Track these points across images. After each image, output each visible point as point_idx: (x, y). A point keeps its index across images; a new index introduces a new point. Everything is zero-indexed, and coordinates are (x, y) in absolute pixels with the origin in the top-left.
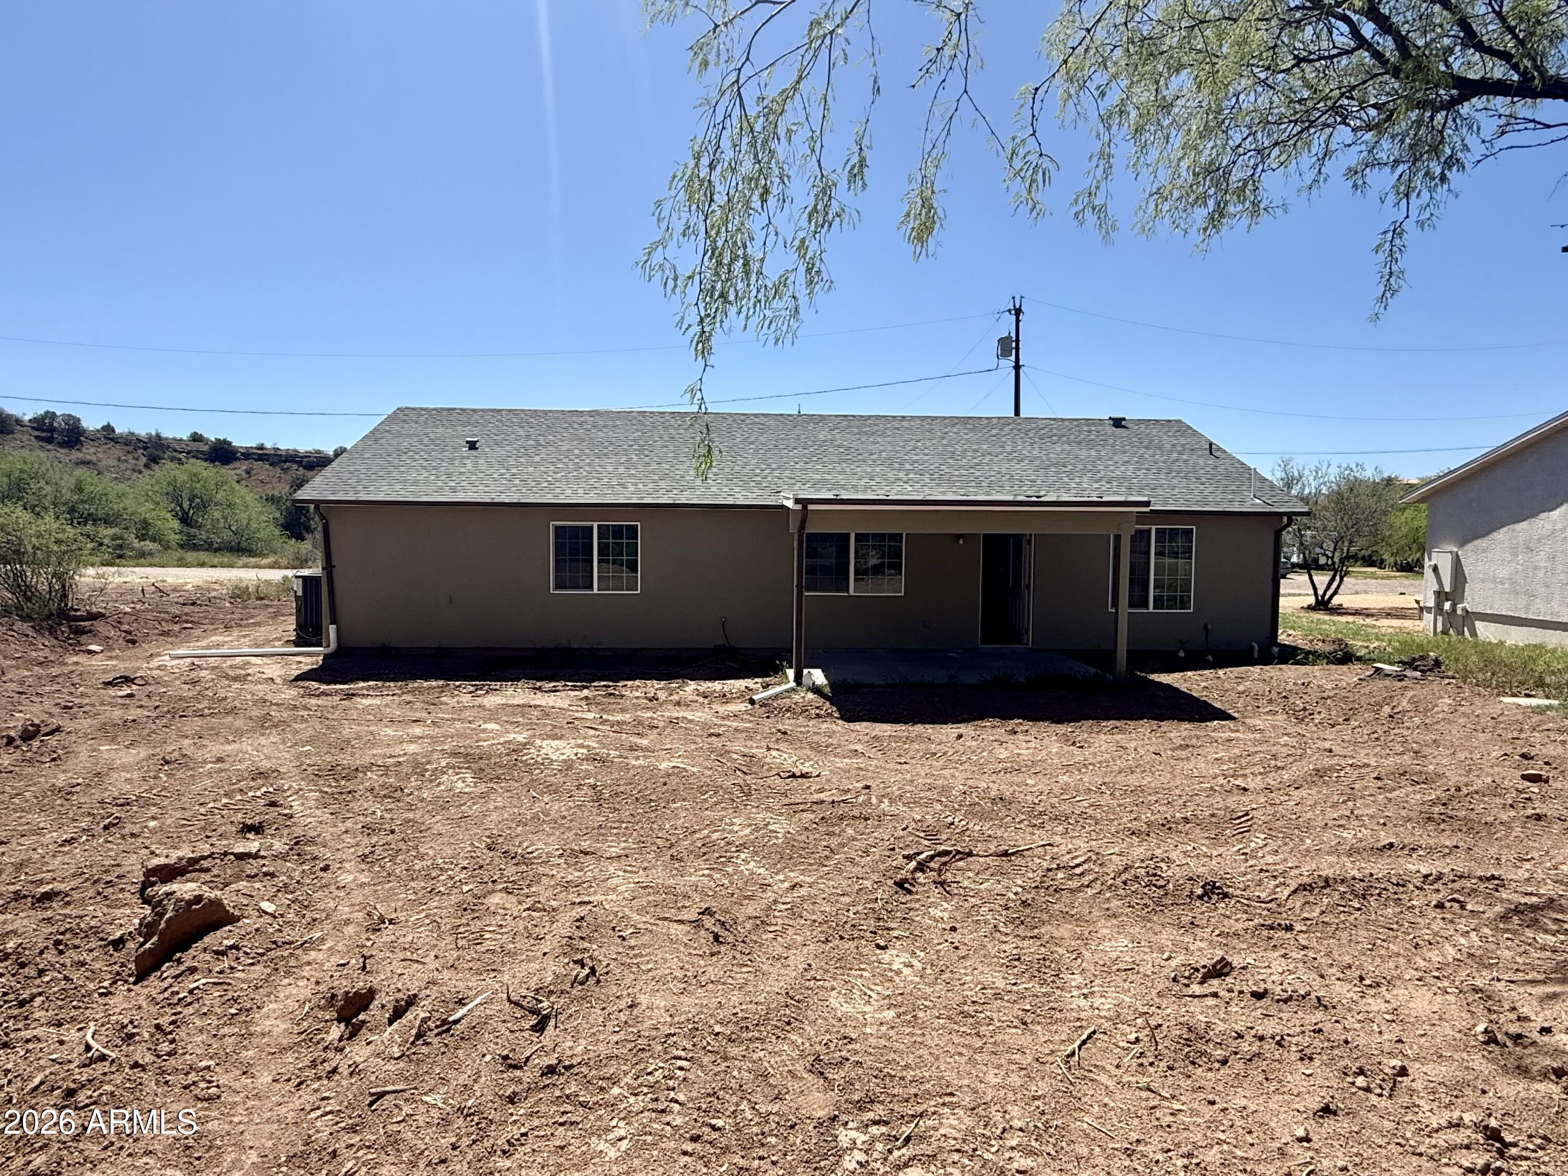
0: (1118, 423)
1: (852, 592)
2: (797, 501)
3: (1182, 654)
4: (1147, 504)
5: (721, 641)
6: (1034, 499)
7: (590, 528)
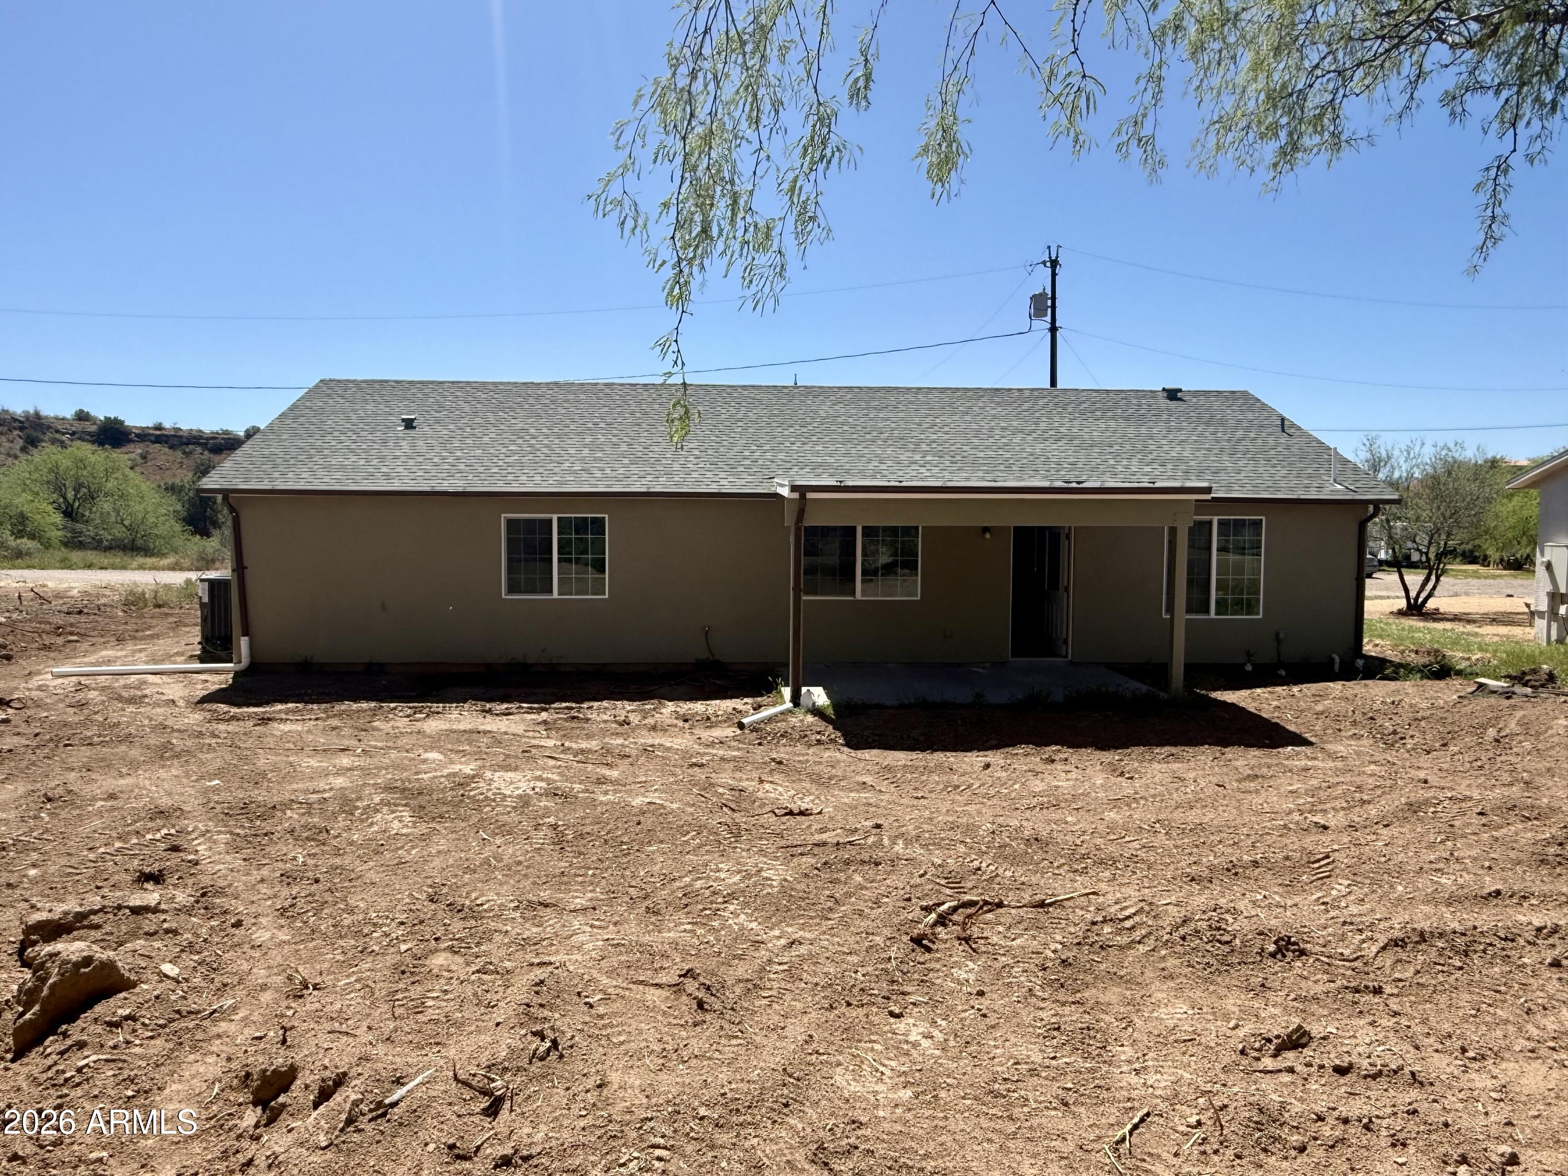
0: (1173, 394)
1: (859, 596)
2: (794, 488)
3: (1249, 668)
4: (1208, 490)
5: (703, 654)
6: (1074, 485)
7: (550, 521)
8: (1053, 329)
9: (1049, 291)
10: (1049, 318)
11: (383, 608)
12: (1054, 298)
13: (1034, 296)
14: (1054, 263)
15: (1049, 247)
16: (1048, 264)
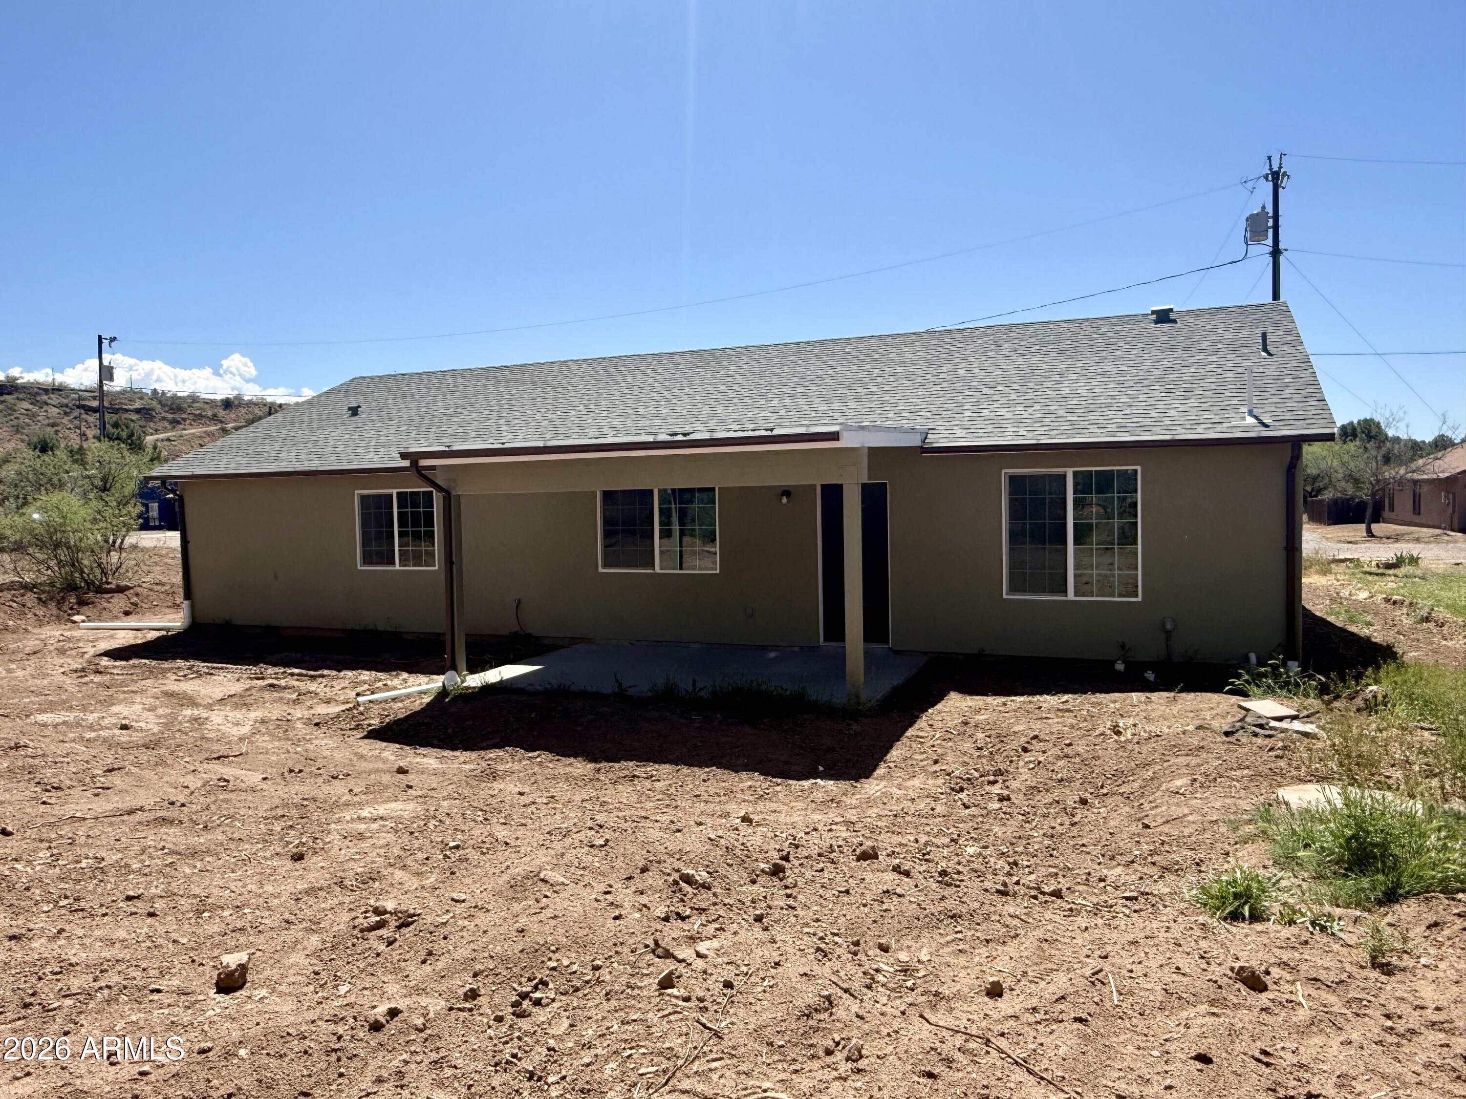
0: (1163, 317)
1: (657, 569)
3: (1120, 666)
5: (516, 628)
6: (680, 438)
7: (391, 496)
8: (1276, 253)
9: (1270, 210)
10: (1270, 241)
11: (276, 577)
12: (1276, 217)
13: (1252, 216)
14: (1276, 178)
15: (1269, 158)
16: (1270, 178)
